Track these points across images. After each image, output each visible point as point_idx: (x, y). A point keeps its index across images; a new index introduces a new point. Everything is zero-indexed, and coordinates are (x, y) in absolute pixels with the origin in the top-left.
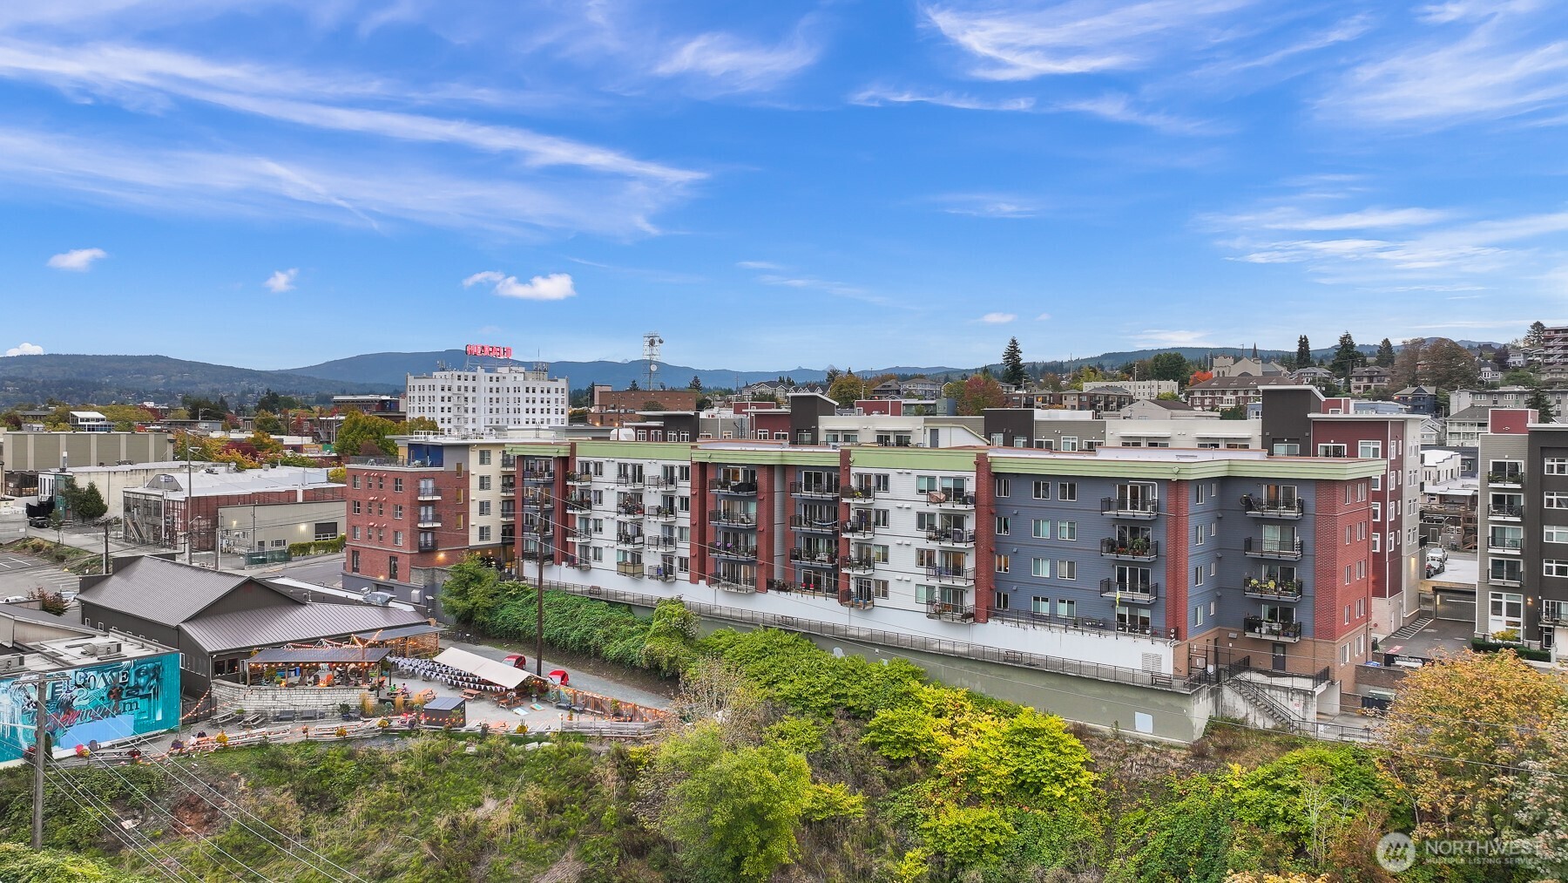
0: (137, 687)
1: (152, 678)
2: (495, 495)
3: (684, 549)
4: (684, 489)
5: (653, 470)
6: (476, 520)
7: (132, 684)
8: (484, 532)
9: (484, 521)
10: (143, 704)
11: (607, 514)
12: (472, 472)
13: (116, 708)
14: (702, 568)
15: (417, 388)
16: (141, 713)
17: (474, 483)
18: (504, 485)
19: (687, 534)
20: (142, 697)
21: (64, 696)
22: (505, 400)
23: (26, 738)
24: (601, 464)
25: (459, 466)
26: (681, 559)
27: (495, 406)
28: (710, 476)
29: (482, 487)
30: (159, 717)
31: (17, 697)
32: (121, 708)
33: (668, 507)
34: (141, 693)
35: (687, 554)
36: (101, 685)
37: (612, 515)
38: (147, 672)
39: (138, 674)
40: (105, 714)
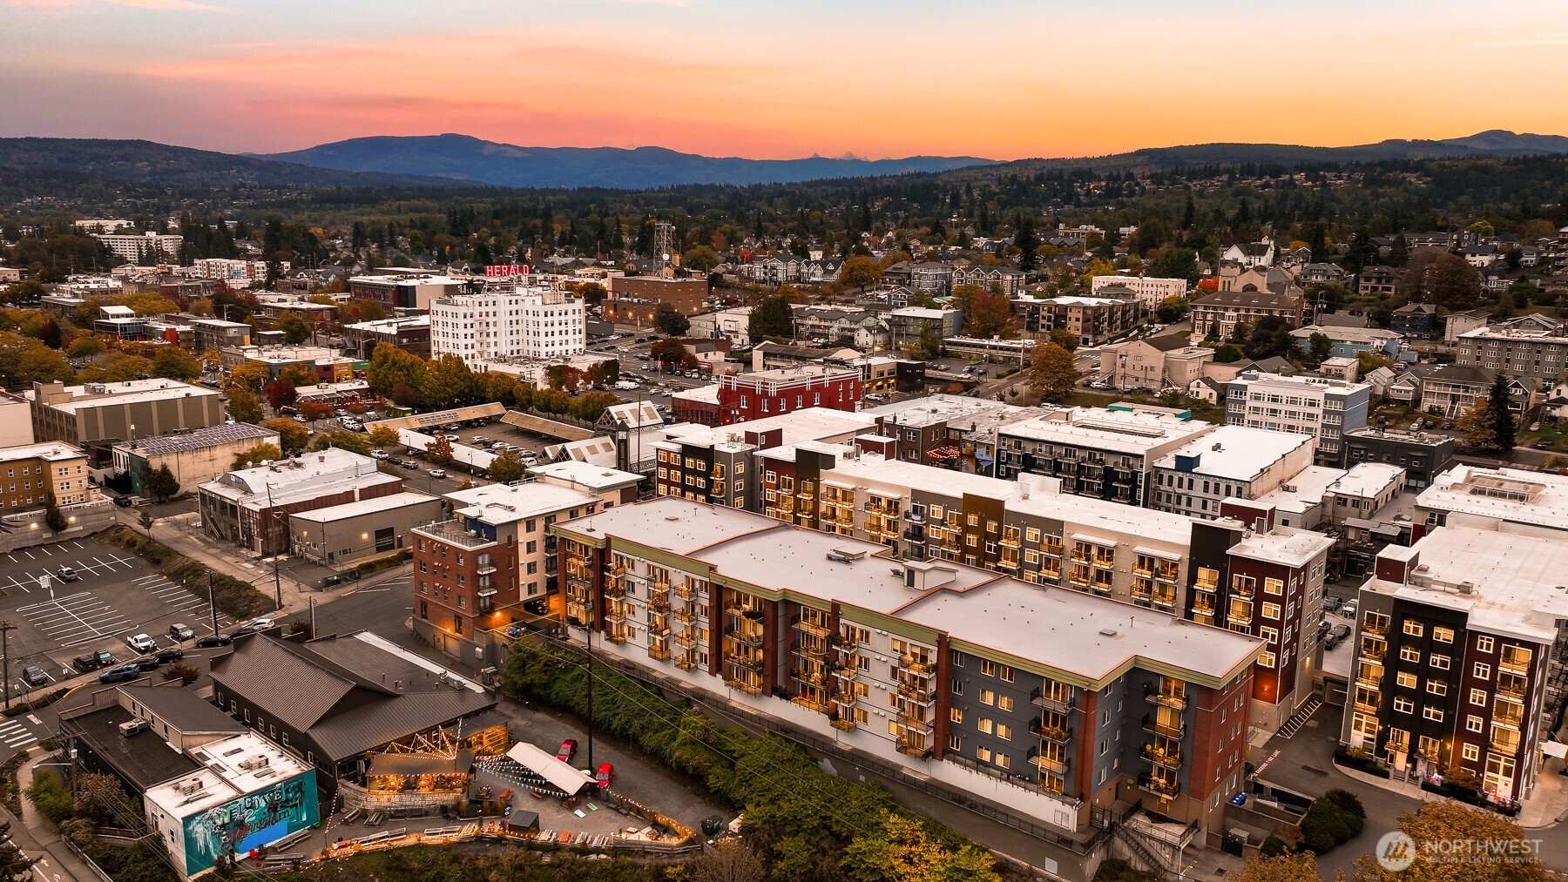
0: (287, 800)
1: (298, 792)
2: (539, 556)
3: (704, 647)
4: (704, 599)
7: (284, 799)
8: (532, 587)
9: (532, 578)
10: (292, 812)
11: (639, 603)
12: (520, 541)
13: (274, 817)
14: (719, 666)
15: (440, 313)
16: (292, 818)
17: (522, 549)
18: (547, 546)
19: (707, 635)
20: (291, 807)
21: (238, 817)
22: (525, 322)
23: (215, 852)
24: (633, 561)
25: (510, 538)
26: (702, 654)
27: (515, 328)
28: (726, 598)
29: (529, 551)
30: (304, 819)
31: (207, 825)
32: (278, 818)
33: (690, 612)
34: (291, 804)
35: (706, 651)
36: (263, 804)
37: (643, 605)
38: (293, 789)
39: (287, 791)
40: (267, 824)
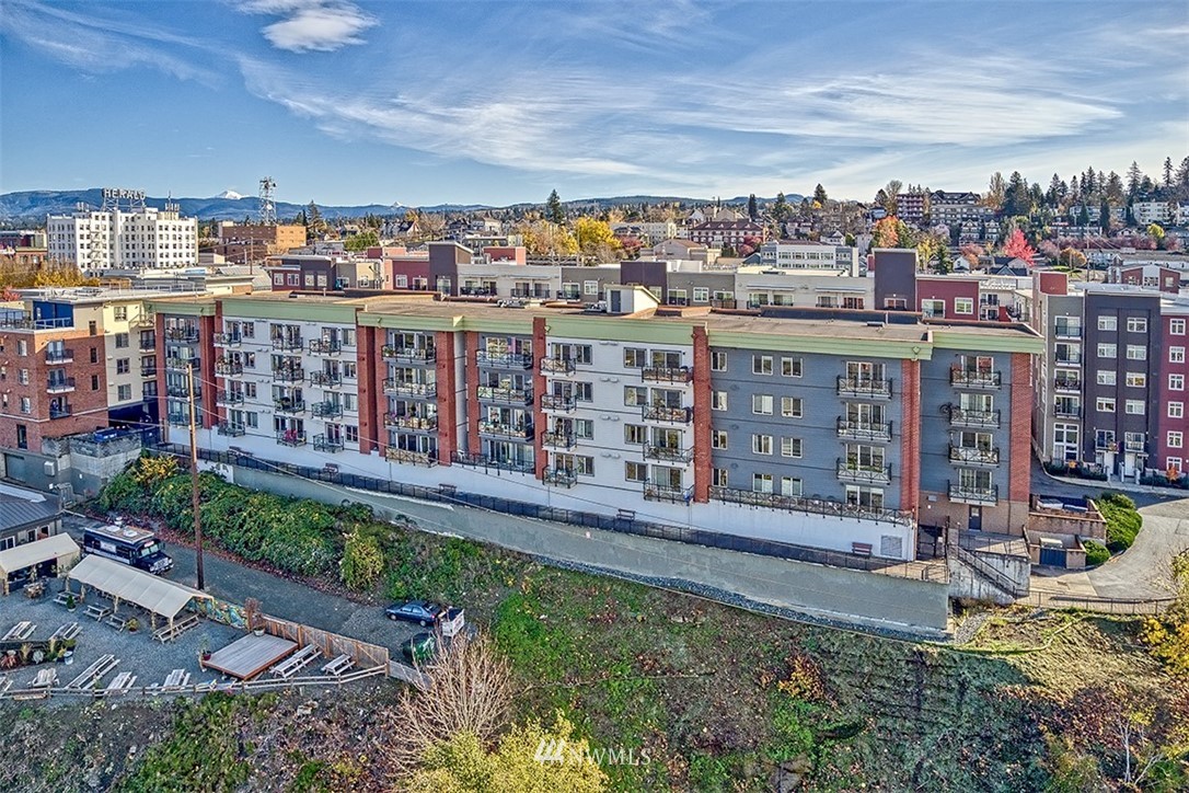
2: (133, 352)
3: (351, 418)
4: (349, 354)
5: (310, 333)
6: (113, 379)
8: (123, 391)
9: (123, 380)
11: (261, 378)
12: (107, 330)
14: (375, 435)
17: (110, 341)
18: (143, 342)
19: (354, 400)
22: (140, 237)
24: (252, 324)
25: (92, 325)
26: (349, 429)
28: (379, 342)
29: (119, 345)
33: (330, 374)
35: (356, 423)
37: (266, 379)
